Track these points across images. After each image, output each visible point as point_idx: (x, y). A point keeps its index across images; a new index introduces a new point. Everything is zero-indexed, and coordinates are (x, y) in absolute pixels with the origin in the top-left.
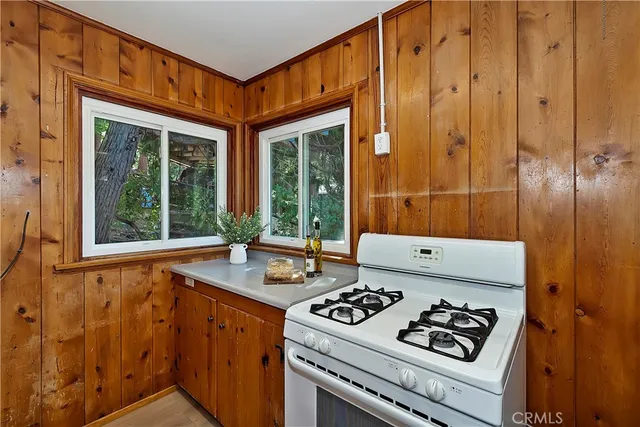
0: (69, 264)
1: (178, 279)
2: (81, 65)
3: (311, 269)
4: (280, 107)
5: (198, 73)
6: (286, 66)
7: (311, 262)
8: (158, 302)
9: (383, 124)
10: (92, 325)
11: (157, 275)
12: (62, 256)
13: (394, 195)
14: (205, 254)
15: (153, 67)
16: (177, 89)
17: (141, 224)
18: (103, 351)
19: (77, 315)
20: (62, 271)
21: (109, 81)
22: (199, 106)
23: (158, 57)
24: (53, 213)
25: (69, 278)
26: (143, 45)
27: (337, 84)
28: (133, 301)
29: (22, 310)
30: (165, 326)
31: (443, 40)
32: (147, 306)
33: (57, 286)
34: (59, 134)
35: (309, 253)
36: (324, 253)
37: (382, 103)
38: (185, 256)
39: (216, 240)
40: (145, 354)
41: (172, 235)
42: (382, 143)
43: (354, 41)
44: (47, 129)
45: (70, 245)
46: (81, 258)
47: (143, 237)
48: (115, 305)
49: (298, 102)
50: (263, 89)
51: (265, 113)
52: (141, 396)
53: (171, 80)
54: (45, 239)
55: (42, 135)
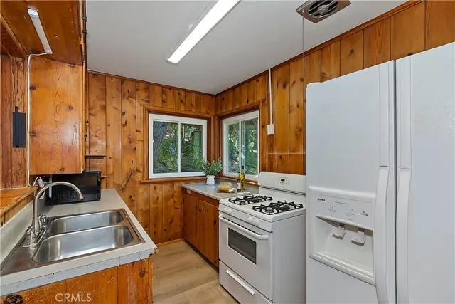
0: (145, 181)
1: (184, 190)
2: (149, 102)
3: (239, 187)
4: (230, 108)
5: (193, 95)
6: (233, 89)
7: (239, 184)
8: (176, 199)
9: (271, 120)
10: (152, 206)
11: (175, 187)
12: (143, 177)
13: (275, 153)
14: (196, 180)
15: (174, 96)
16: (184, 104)
17: (169, 165)
18: (156, 217)
19: (147, 201)
20: (143, 183)
21: (158, 106)
22: (193, 110)
23: (177, 91)
24: (140, 161)
25: (145, 186)
26: (170, 88)
27: (254, 99)
28: (167, 198)
29: (131, 197)
30: (179, 211)
31: (294, 82)
32: (172, 201)
33: (141, 189)
34: (141, 130)
35: (239, 180)
36: (246, 180)
37: (271, 110)
38: (187, 180)
39: (201, 173)
40: (171, 222)
41: (182, 171)
42: (270, 129)
43: (260, 79)
44: (138, 129)
45: (145, 173)
46: (149, 179)
47: (170, 171)
48: (160, 199)
49: (238, 106)
50: (223, 99)
51: (224, 111)
52: (170, 240)
53: (182, 101)
54: (138, 171)
55: (137, 131)
